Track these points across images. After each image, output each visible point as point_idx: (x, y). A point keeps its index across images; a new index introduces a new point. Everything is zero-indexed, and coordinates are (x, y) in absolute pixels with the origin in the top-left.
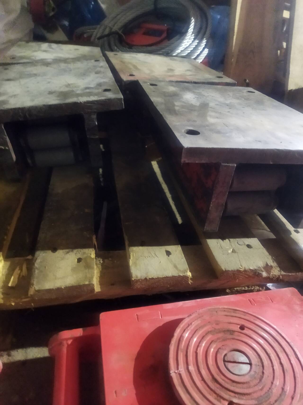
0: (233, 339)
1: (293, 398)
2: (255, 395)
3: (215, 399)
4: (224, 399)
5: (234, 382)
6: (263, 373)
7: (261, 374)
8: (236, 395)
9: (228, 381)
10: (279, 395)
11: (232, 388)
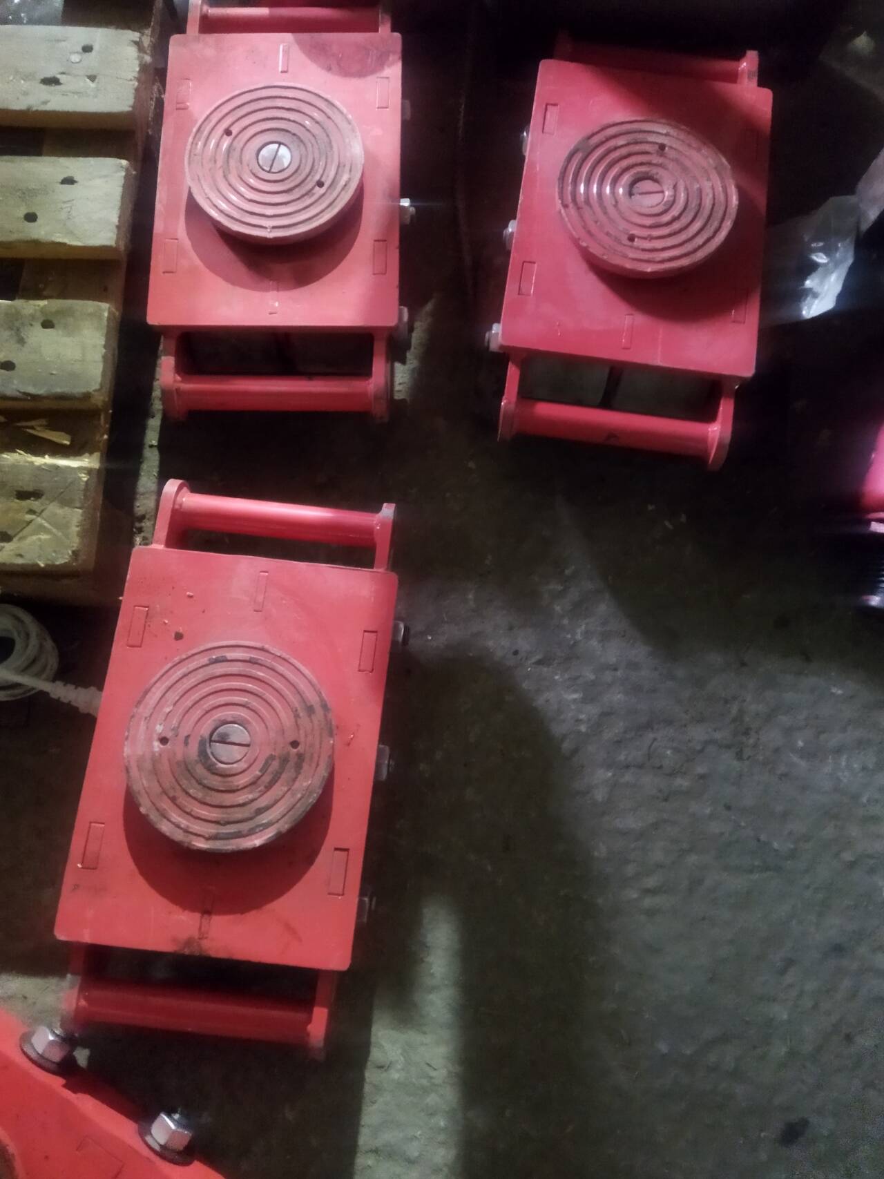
0: (242, 150)
1: (329, 118)
2: (317, 155)
3: (310, 197)
4: (313, 188)
5: (296, 171)
6: (294, 134)
7: (295, 138)
8: (312, 174)
9: (294, 177)
10: (322, 130)
11: (303, 176)
